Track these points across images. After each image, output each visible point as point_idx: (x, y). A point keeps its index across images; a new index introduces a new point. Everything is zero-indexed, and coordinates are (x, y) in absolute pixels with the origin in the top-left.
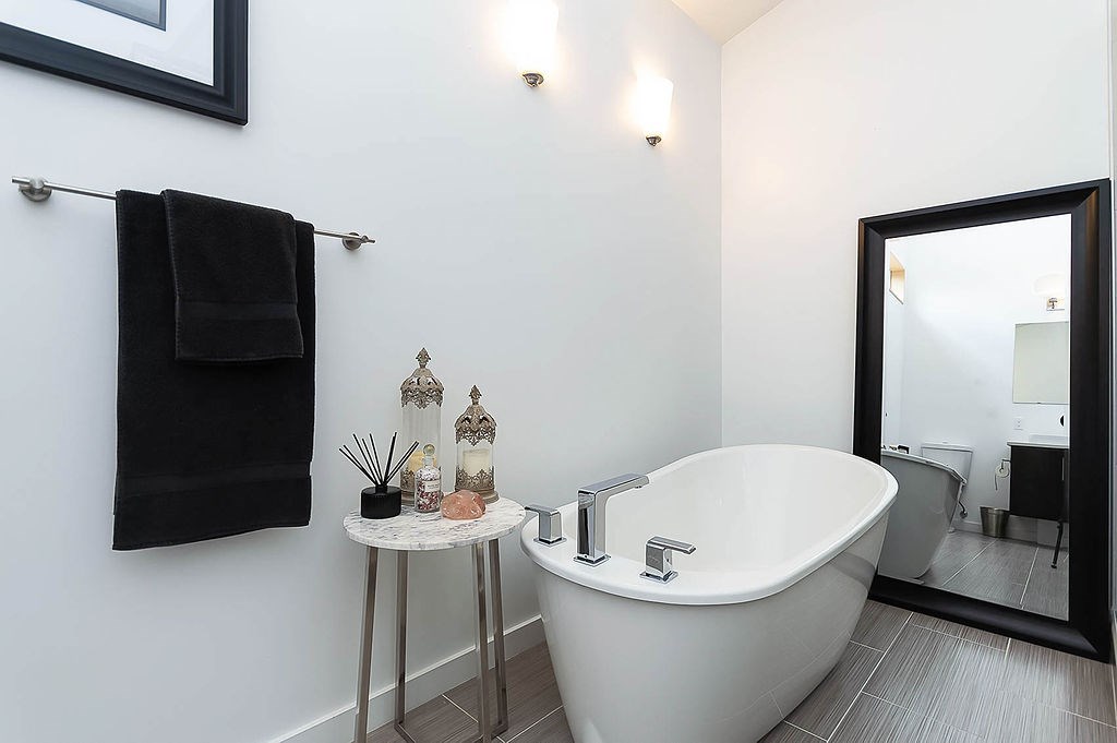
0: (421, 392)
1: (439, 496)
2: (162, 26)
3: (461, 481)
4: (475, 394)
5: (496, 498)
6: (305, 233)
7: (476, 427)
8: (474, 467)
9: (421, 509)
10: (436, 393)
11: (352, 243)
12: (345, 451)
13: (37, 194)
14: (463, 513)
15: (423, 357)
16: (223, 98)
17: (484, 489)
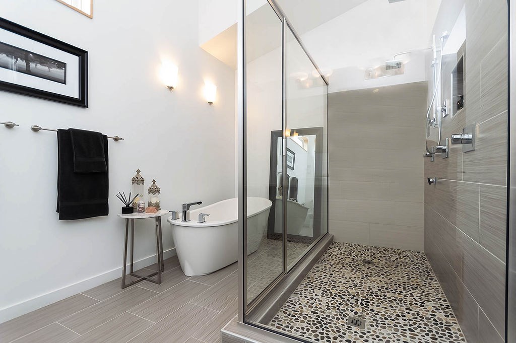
0: (138, 180)
1: (143, 208)
2: (65, 83)
3: (150, 204)
4: (154, 181)
5: (160, 209)
6: (105, 137)
7: (154, 190)
8: (154, 201)
9: (139, 212)
10: (142, 181)
11: (116, 139)
12: (118, 196)
13: (36, 130)
14: (151, 211)
15: (138, 171)
16: (81, 102)
17: (157, 206)
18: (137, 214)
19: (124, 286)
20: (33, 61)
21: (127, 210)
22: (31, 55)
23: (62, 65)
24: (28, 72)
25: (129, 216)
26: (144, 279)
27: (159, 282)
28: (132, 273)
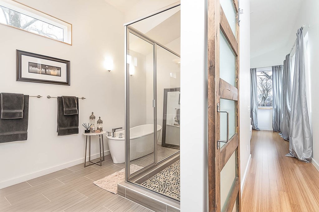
0: (92, 118)
1: (94, 131)
2: (60, 76)
3: (98, 129)
4: (100, 118)
5: (103, 131)
6: (77, 99)
7: (100, 122)
8: (100, 127)
10: (95, 118)
11: (83, 99)
12: (83, 125)
14: (98, 132)
15: (93, 113)
16: (67, 83)
17: (101, 130)
18: (92, 133)
19: (85, 166)
20: (48, 69)
21: (87, 131)
22: (47, 66)
23: (59, 69)
24: (46, 73)
25: (88, 134)
26: (95, 164)
27: (101, 165)
28: (90, 161)
